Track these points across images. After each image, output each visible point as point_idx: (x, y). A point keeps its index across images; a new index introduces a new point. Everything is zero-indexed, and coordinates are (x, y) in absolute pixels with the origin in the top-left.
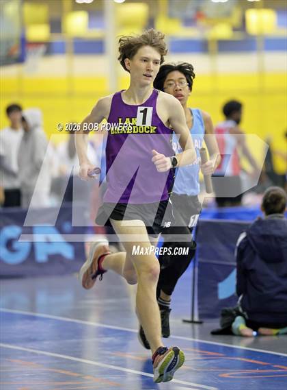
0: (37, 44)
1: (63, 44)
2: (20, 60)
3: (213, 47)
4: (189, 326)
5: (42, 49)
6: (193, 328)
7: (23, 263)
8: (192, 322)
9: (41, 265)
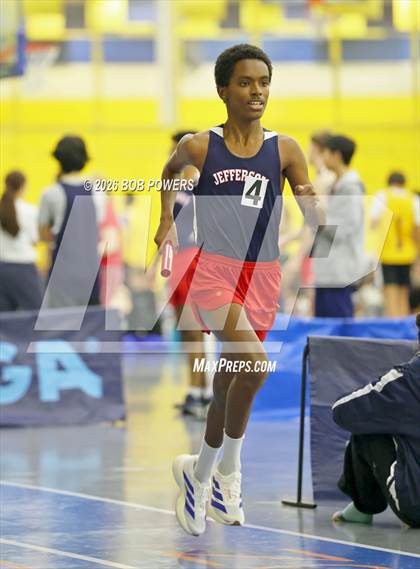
0: (44, 44)
1: (87, 45)
2: (17, 71)
3: (335, 51)
4: (294, 511)
5: (52, 53)
6: (300, 515)
7: (19, 403)
8: (299, 505)
9: (48, 406)
